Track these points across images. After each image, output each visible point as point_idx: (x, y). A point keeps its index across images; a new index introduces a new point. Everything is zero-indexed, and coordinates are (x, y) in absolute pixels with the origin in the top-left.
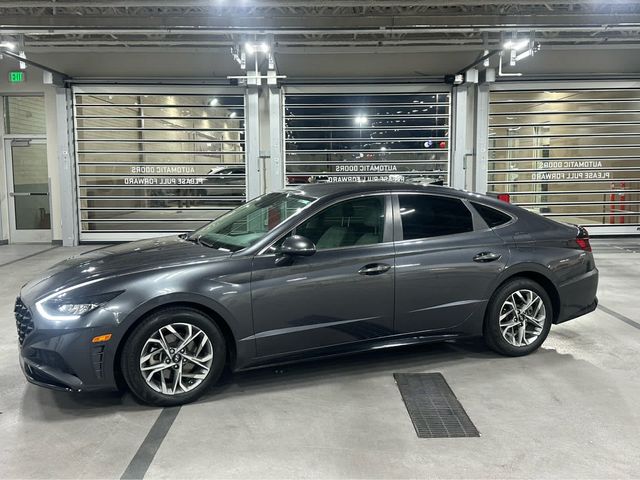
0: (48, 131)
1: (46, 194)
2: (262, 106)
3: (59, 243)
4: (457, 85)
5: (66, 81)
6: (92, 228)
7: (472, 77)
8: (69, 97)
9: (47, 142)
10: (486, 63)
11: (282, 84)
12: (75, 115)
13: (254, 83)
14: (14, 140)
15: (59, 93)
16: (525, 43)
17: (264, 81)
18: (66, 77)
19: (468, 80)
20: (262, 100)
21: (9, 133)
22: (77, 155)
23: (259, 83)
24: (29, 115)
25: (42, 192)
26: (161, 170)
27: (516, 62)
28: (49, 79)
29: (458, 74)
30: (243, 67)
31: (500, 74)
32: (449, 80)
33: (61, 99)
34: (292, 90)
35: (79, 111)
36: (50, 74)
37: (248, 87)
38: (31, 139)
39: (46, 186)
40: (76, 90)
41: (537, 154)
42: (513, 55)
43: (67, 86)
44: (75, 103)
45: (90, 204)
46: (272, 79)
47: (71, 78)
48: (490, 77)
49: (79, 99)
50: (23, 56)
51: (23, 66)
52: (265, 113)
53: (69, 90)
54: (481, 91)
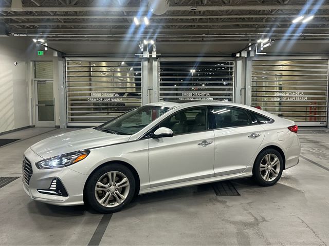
0: (54, 77)
2: (150, 67)
3: (59, 127)
4: (237, 58)
5: (63, 55)
6: (72, 120)
7: (244, 54)
8: (64, 62)
9: (54, 82)
10: (250, 49)
11: (159, 57)
12: (66, 70)
13: (146, 56)
14: (38, 81)
15: (60, 60)
16: (266, 40)
17: (151, 56)
18: (63, 53)
19: (242, 55)
20: (149, 63)
21: (36, 78)
22: (67, 88)
23: (148, 57)
25: (51, 105)
26: (104, 95)
27: (264, 48)
28: (56, 54)
29: (238, 53)
30: (142, 50)
31: (256, 53)
32: (234, 55)
33: (61, 63)
34: (163, 60)
35: (68, 69)
36: (56, 53)
37: (143, 58)
38: (46, 81)
39: (53, 102)
40: (67, 59)
41: (277, 89)
42: (262, 45)
43: (63, 58)
44: (66, 65)
45: (72, 110)
46: (154, 55)
47: (65, 54)
48: (252, 54)
49: (69, 63)
50: (46, 45)
51: (46, 49)
52: (150, 70)
54: (249, 60)
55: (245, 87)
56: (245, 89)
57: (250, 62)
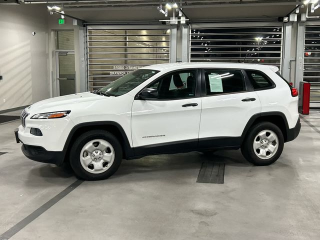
0: (75, 50)
1: (74, 79)
2: (179, 35)
4: (285, 23)
5: (84, 24)
7: (293, 18)
8: (85, 31)
9: (75, 53)
10: (297, 11)
11: (190, 23)
12: (88, 40)
13: (174, 23)
14: (60, 52)
15: (80, 29)
17: (179, 22)
18: (84, 21)
19: (291, 20)
20: (179, 31)
21: (58, 49)
22: (88, 60)
24: (68, 40)
25: (72, 78)
26: (127, 68)
27: (315, 10)
28: (75, 23)
29: (285, 16)
30: (166, 16)
31: (307, 17)
32: (280, 19)
33: (82, 32)
35: (90, 38)
36: (76, 21)
37: (171, 25)
38: (68, 52)
39: (74, 75)
40: (89, 28)
42: (313, 6)
43: (84, 26)
44: (88, 34)
45: (94, 84)
47: (86, 22)
48: (303, 18)
49: (90, 32)
50: (63, 12)
51: (63, 17)
52: (180, 39)
53: (85, 28)
54: (300, 26)
55: (296, 58)
56: (296, 61)
57: (301, 27)
